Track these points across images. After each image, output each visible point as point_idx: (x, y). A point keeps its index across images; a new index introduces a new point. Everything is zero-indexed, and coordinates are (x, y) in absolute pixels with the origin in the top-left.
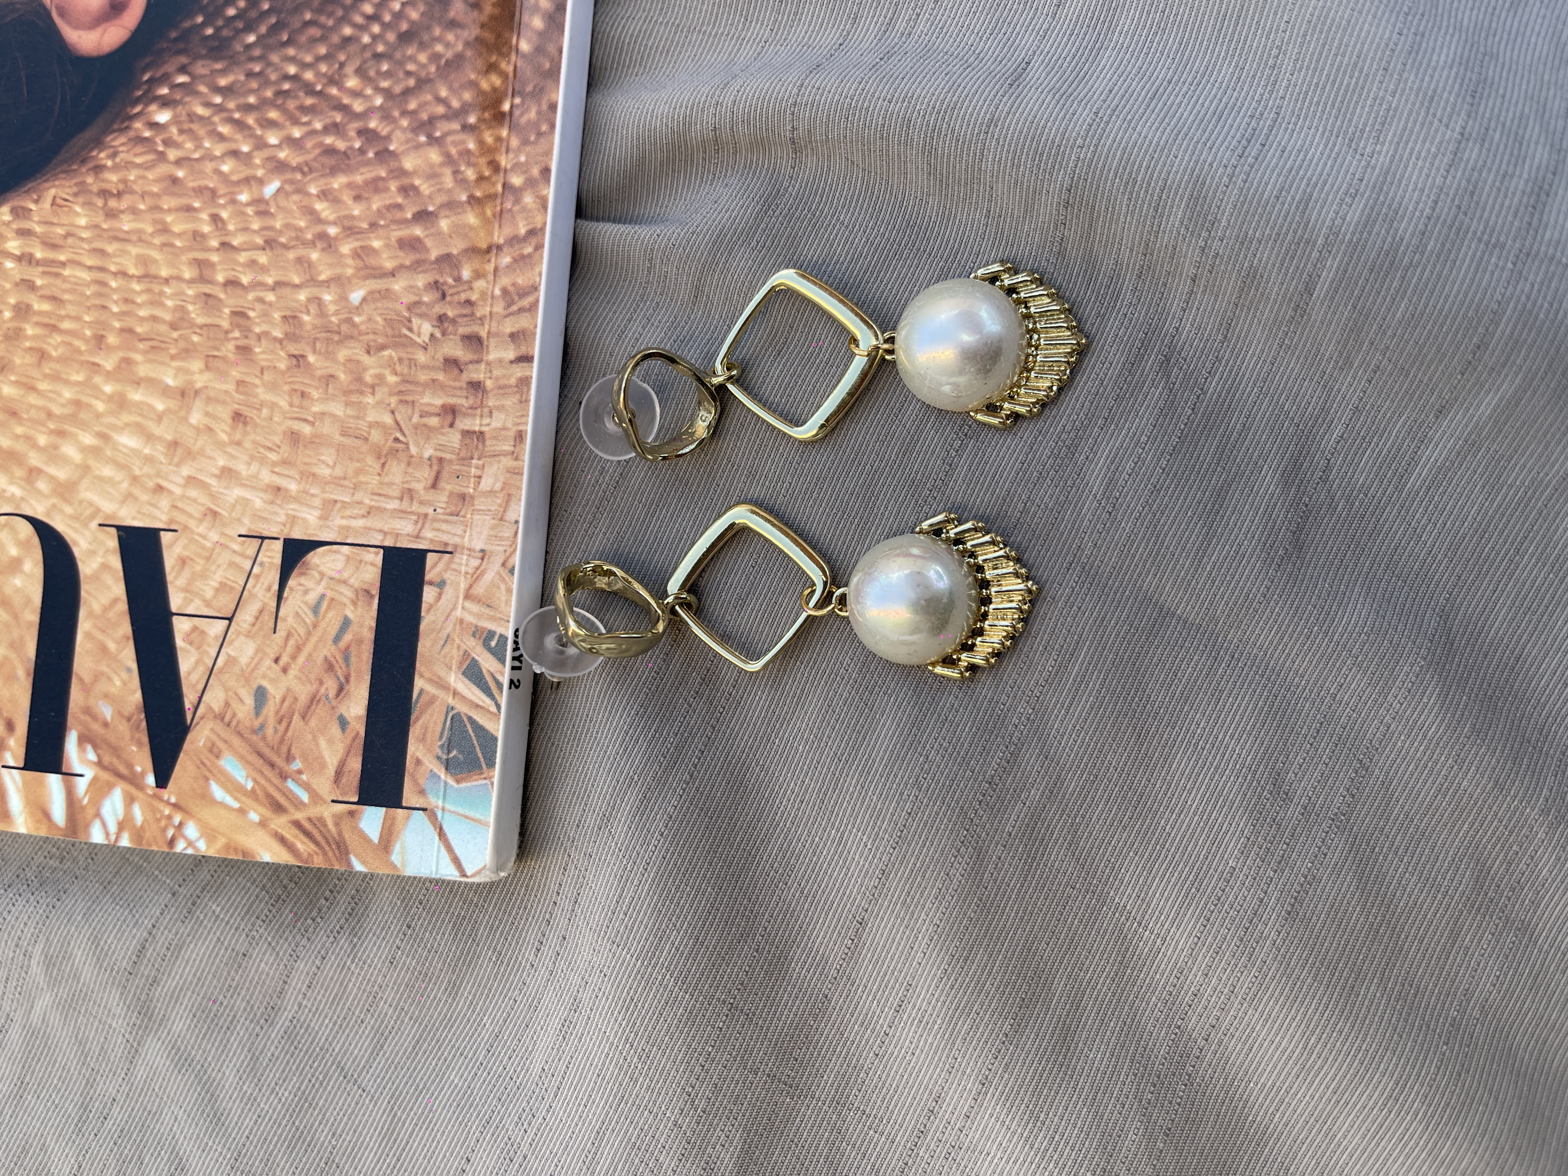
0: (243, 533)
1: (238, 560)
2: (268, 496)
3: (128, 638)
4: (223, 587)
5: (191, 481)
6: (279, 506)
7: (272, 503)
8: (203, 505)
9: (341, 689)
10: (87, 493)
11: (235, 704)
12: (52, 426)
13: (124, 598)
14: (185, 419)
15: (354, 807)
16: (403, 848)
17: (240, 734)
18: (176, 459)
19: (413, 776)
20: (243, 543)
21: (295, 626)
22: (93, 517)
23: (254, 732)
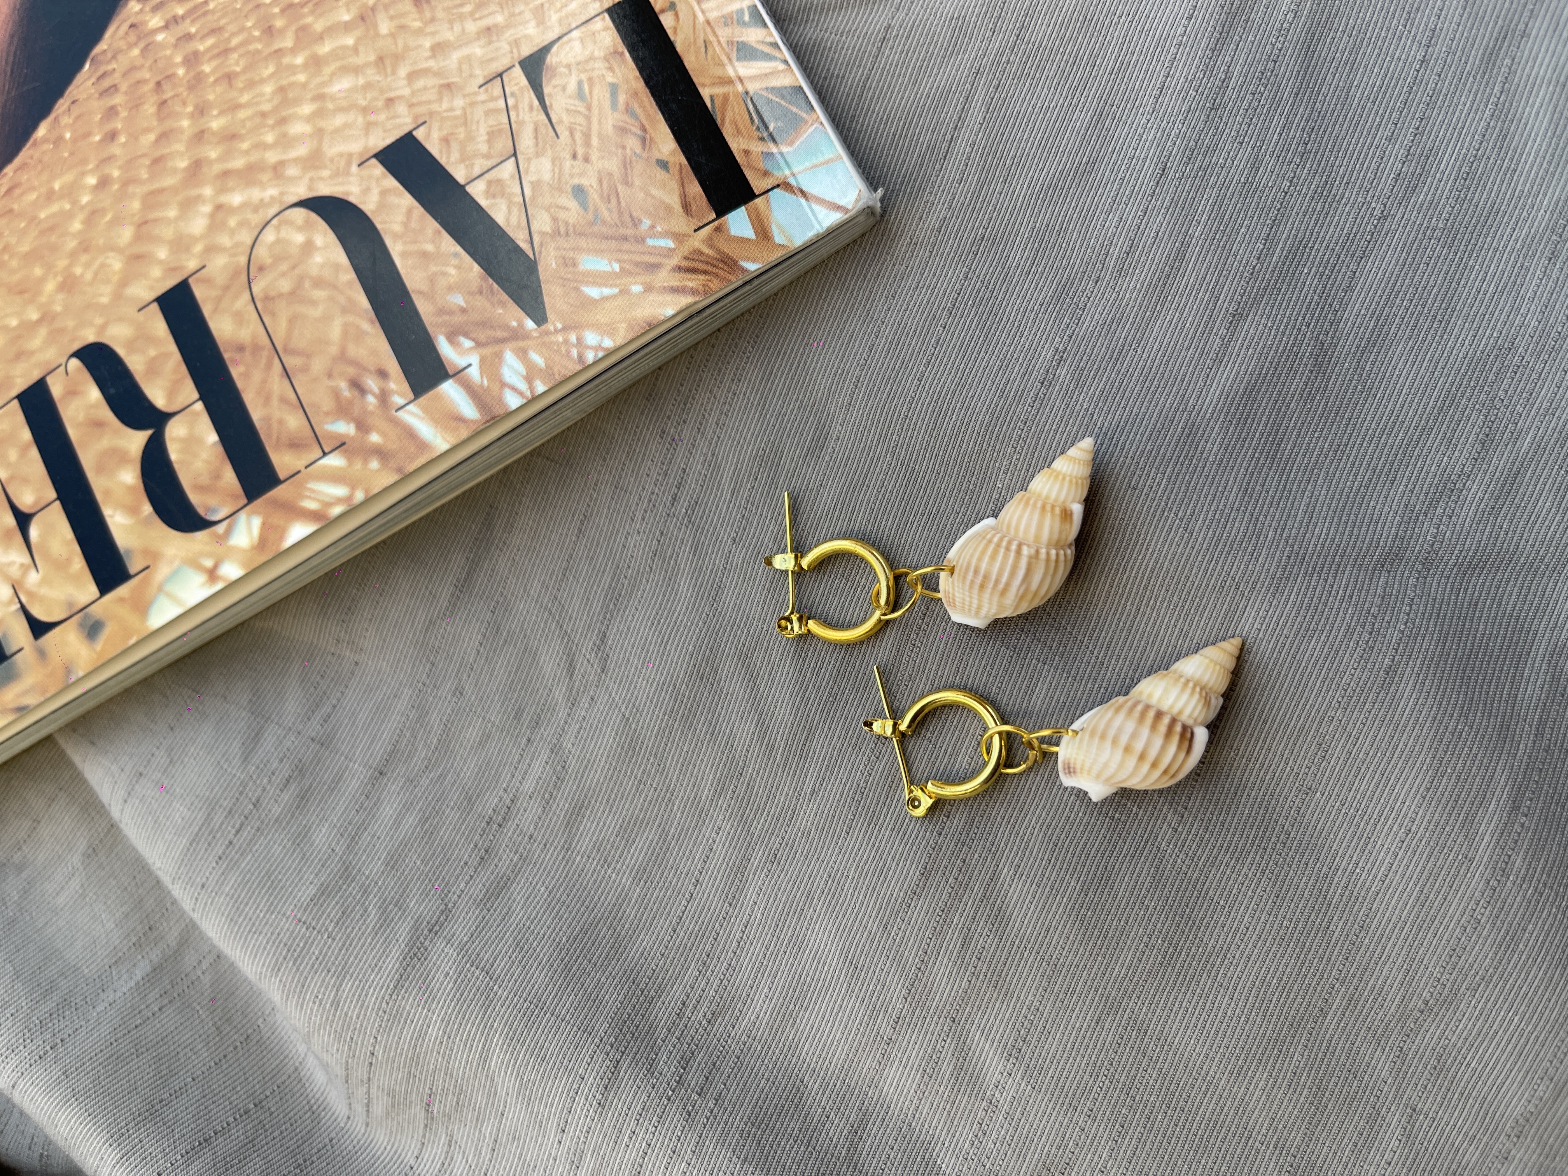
0: (481, 81)
1: (491, 105)
2: (483, 41)
3: (439, 232)
4: (492, 135)
5: (412, 76)
6: (498, 41)
7: (490, 43)
8: (434, 87)
9: (643, 140)
10: (333, 149)
11: (562, 215)
12: (271, 122)
13: (416, 204)
14: (377, 35)
15: (716, 223)
16: (779, 227)
17: (580, 234)
18: (389, 71)
19: (750, 166)
20: (487, 90)
21: (573, 120)
22: (349, 163)
23: (592, 224)
